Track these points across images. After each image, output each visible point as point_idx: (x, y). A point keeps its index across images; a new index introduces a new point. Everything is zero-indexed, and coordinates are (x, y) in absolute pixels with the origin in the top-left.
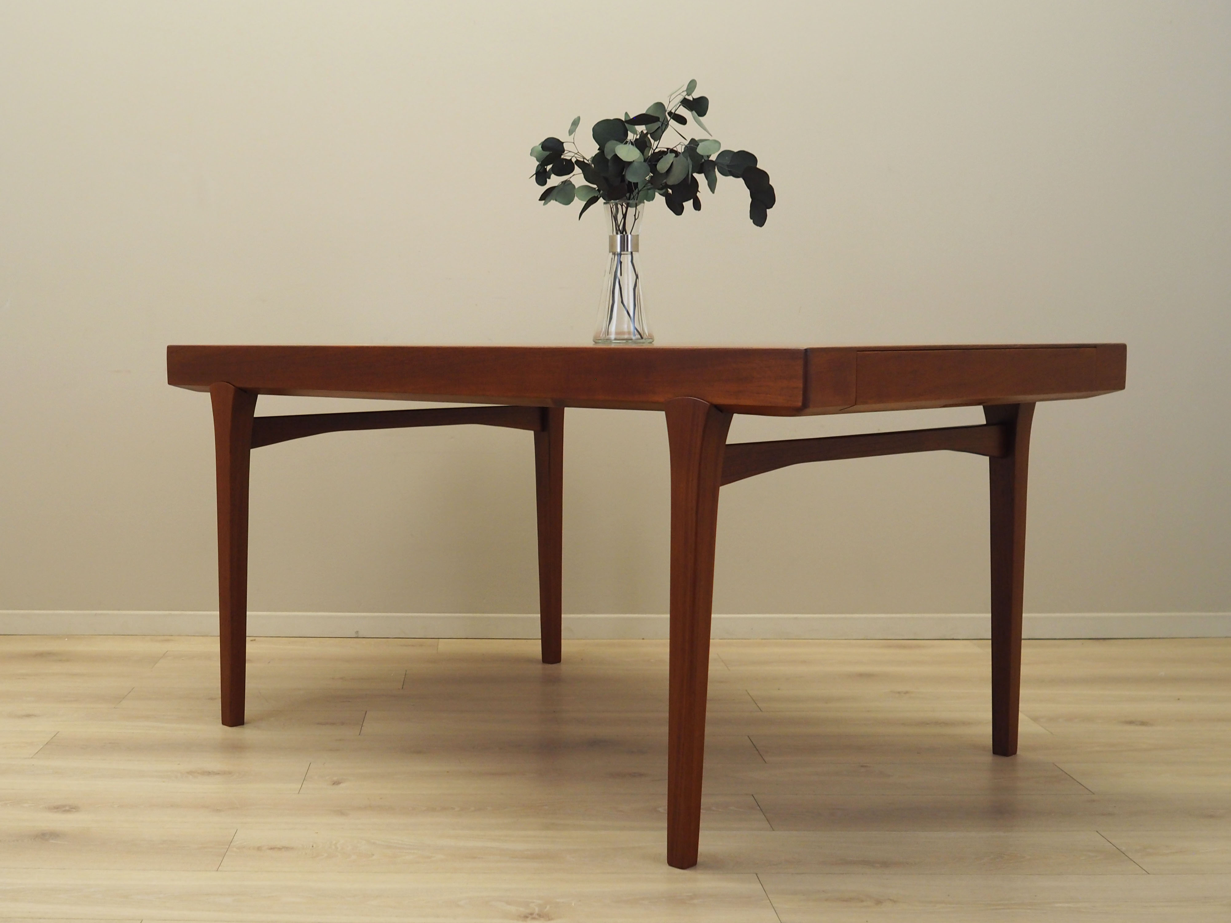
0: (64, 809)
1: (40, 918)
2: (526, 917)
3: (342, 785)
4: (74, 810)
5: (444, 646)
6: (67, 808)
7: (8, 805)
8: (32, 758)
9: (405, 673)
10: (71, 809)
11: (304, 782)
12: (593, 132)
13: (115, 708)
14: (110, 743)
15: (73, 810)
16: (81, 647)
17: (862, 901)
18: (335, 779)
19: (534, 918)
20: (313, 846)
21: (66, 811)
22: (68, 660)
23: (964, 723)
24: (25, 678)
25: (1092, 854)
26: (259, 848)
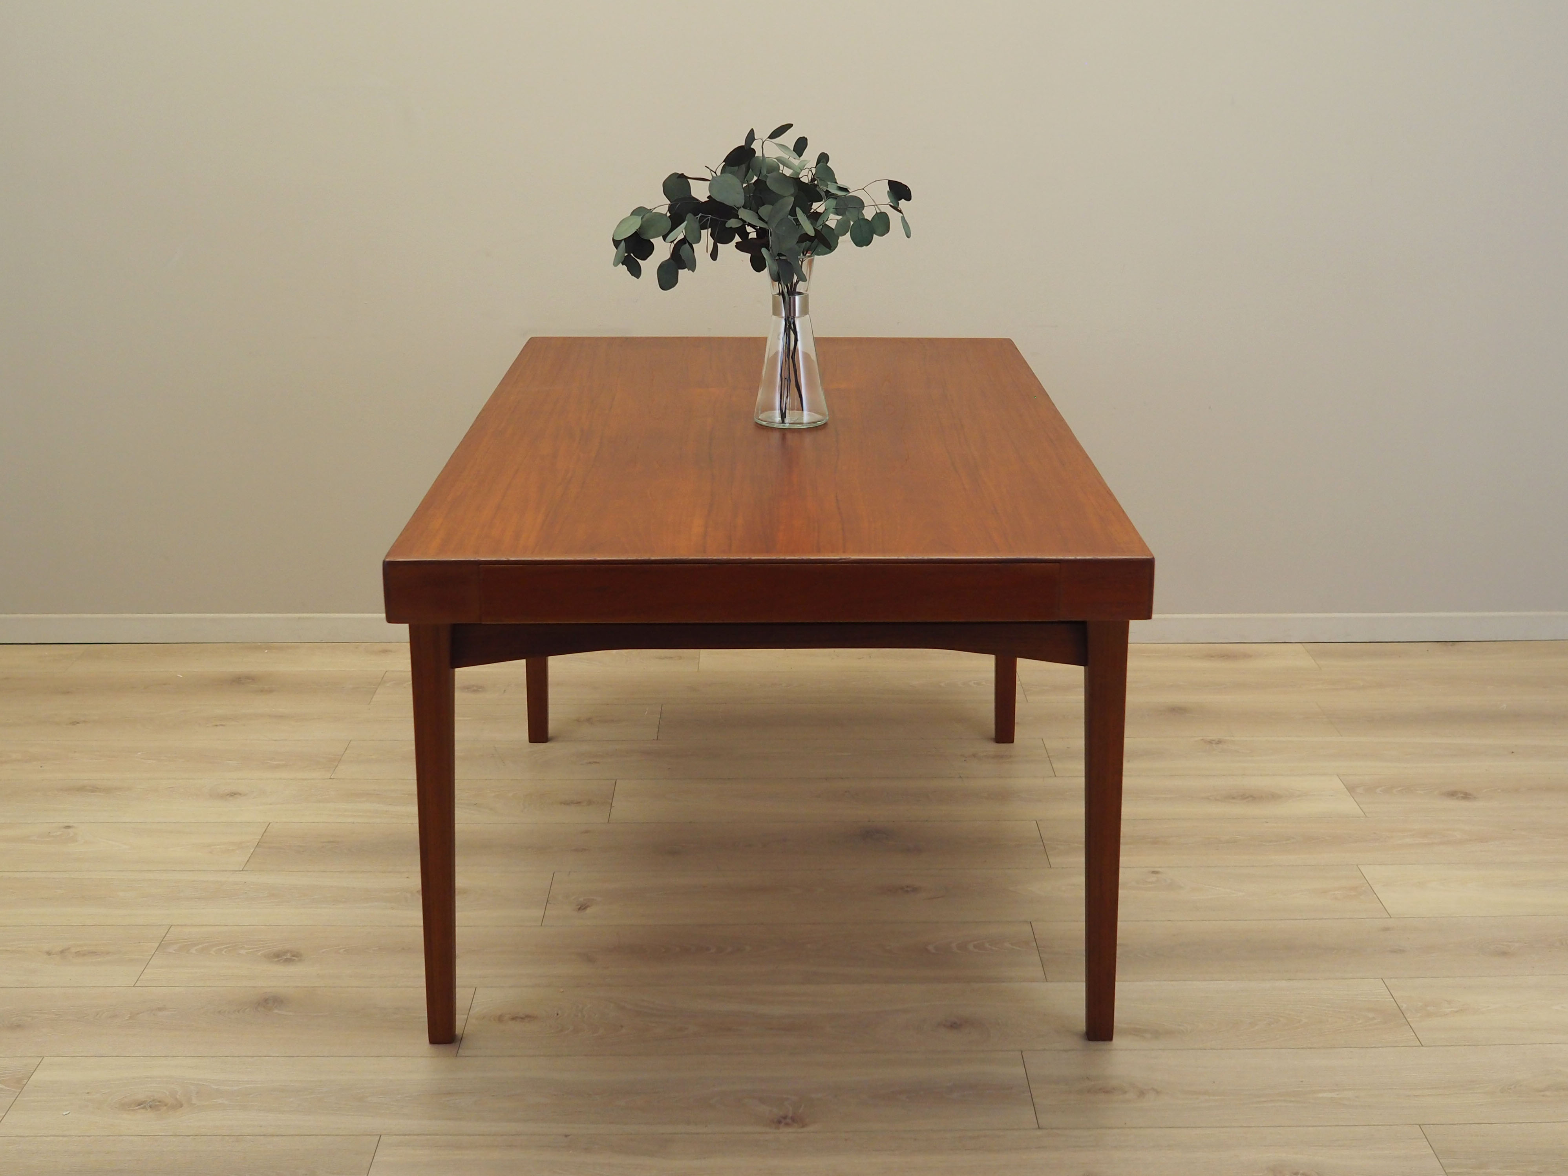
0: (285, 957)
2: (779, 1121)
3: (588, 911)
4: (297, 959)
6: (289, 956)
7: (223, 952)
8: (243, 870)
9: (660, 711)
10: (293, 956)
11: (548, 904)
13: (330, 778)
15: (294, 958)
16: (283, 665)
17: (1124, 1092)
18: (582, 899)
19: (787, 1124)
20: (557, 1014)
21: (288, 961)
22: (271, 691)
23: (1273, 797)
24: (224, 724)
25: (1371, 1015)
26: (500, 1019)
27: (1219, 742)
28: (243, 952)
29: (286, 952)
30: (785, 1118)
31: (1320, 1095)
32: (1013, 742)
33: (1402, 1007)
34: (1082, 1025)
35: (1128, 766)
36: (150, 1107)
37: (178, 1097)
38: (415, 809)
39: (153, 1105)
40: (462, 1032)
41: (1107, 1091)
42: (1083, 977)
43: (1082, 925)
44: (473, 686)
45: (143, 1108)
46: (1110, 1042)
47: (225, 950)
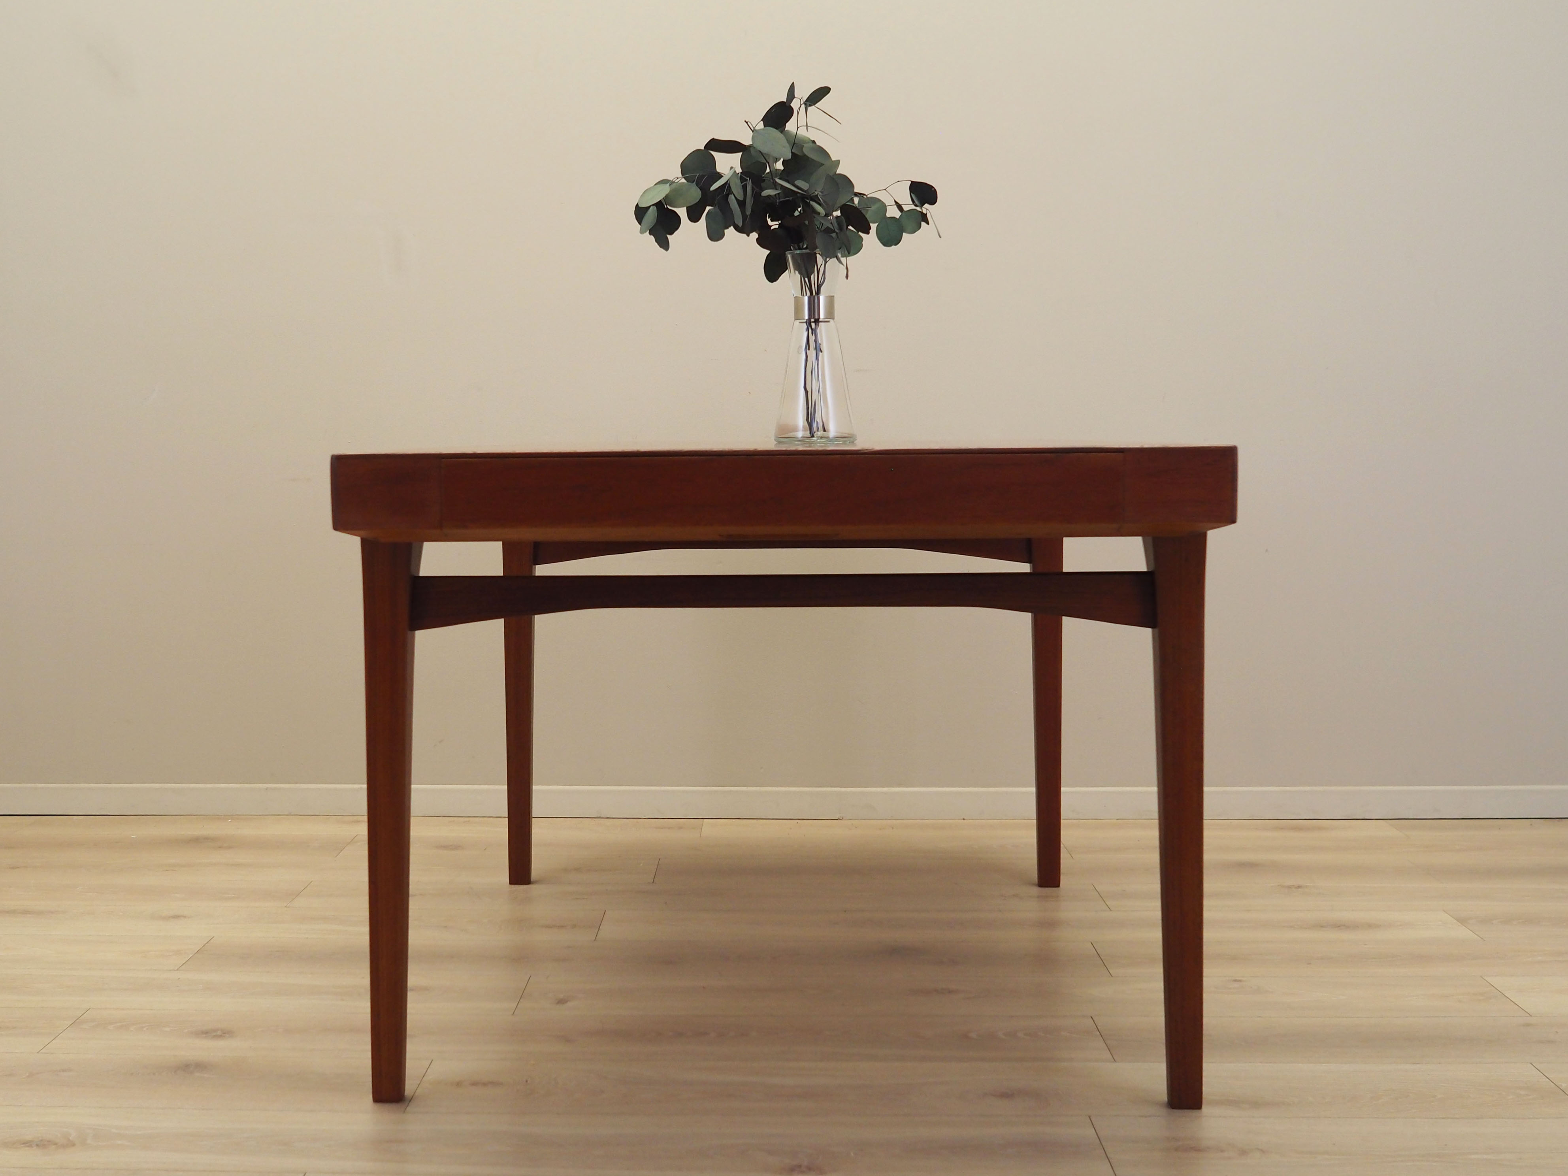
0: (215, 1034)
1: (177, 1170)
2: (792, 1169)
3: (569, 1004)
4: (228, 1035)
5: (711, 831)
6: (219, 1033)
7: (145, 1029)
8: (178, 970)
9: (657, 863)
10: (223, 1033)
11: (521, 1000)
12: (681, 168)
13: (286, 907)
14: (277, 951)
15: (224, 1035)
16: (247, 830)
17: (1222, 1151)
18: (561, 996)
19: (803, 1172)
20: (527, 1081)
21: (220, 1037)
22: (230, 847)
23: (1370, 926)
24: (176, 869)
25: (1522, 1092)
26: (459, 1084)
27: (1299, 887)
28: (167, 1029)
29: (215, 1030)
30: (800, 1166)
31: (1473, 1156)
32: (1058, 886)
33: (1562, 1086)
34: (1164, 1097)
35: (1207, 903)
36: (37, 1145)
37: (71, 1138)
38: (366, 929)
39: (42, 1144)
40: (413, 1094)
41: (1197, 1150)
42: (1164, 1059)
43: (1162, 1020)
44: (451, 845)
45: (28, 1146)
46: (1199, 1111)
47: (147, 1028)
